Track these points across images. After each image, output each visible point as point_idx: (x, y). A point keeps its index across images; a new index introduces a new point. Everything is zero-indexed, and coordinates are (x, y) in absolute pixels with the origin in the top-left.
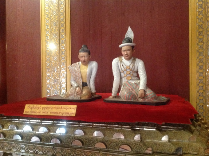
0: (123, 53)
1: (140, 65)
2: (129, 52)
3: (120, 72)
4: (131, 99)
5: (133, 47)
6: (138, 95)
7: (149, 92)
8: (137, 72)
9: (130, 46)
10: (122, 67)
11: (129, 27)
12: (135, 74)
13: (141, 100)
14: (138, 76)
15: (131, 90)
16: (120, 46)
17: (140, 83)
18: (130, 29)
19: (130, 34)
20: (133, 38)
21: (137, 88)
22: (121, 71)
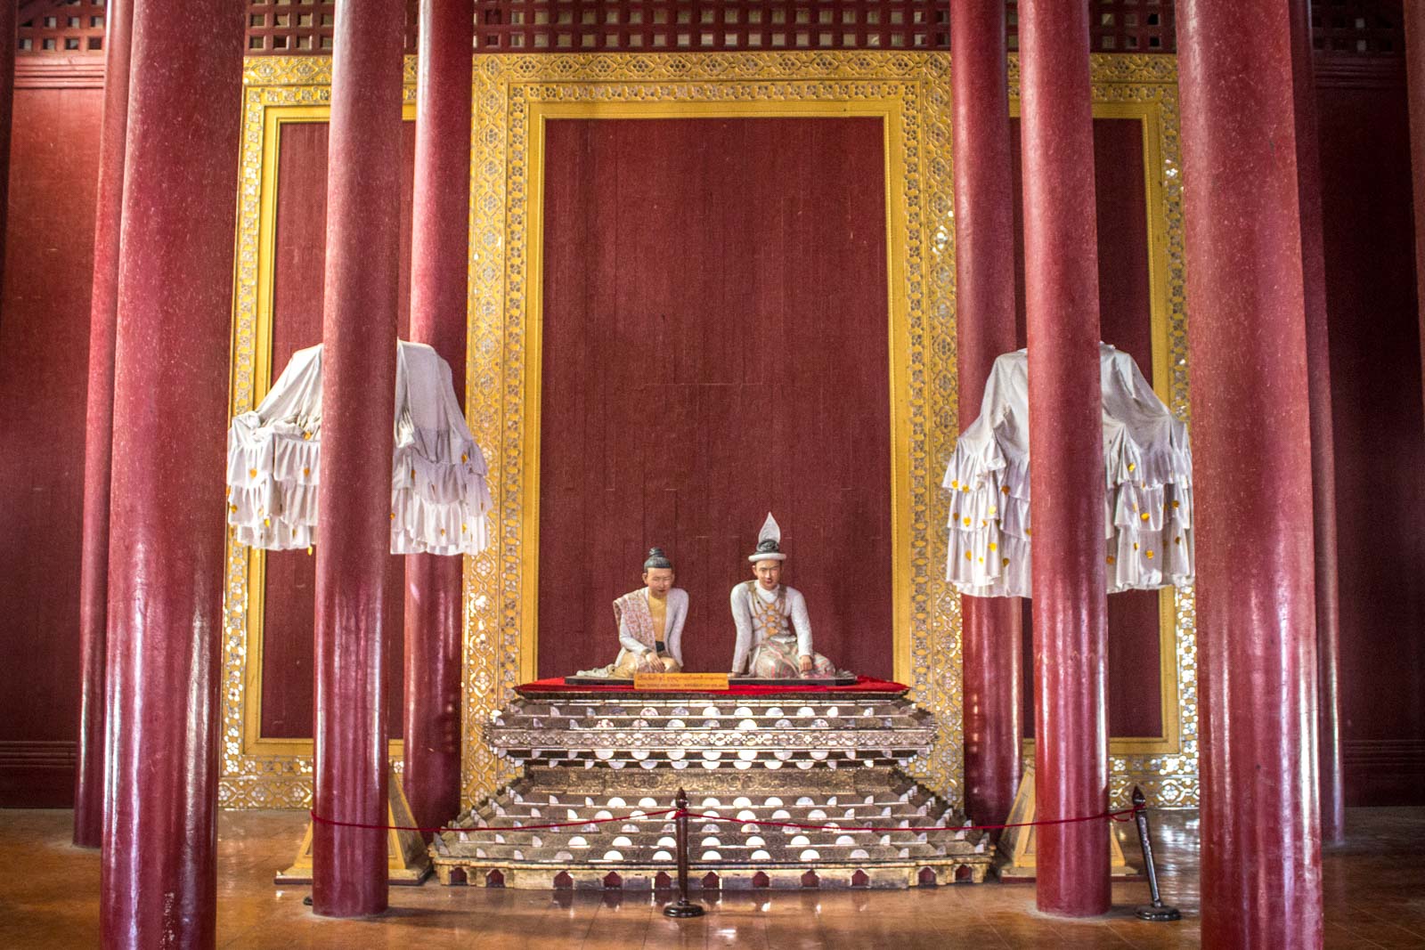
0: (759, 573)
1: (795, 603)
2: (774, 574)
3: (752, 617)
4: (784, 676)
5: (781, 562)
6: (797, 668)
7: (821, 661)
8: (789, 619)
9: (776, 560)
10: (757, 605)
11: (770, 514)
12: (785, 624)
13: (803, 677)
14: (791, 630)
15: (781, 657)
16: (752, 558)
17: (799, 641)
18: (770, 520)
19: (771, 529)
20: (778, 540)
21: (793, 653)
22: (754, 614)
